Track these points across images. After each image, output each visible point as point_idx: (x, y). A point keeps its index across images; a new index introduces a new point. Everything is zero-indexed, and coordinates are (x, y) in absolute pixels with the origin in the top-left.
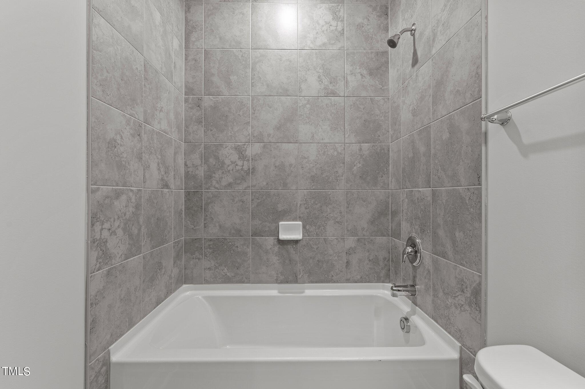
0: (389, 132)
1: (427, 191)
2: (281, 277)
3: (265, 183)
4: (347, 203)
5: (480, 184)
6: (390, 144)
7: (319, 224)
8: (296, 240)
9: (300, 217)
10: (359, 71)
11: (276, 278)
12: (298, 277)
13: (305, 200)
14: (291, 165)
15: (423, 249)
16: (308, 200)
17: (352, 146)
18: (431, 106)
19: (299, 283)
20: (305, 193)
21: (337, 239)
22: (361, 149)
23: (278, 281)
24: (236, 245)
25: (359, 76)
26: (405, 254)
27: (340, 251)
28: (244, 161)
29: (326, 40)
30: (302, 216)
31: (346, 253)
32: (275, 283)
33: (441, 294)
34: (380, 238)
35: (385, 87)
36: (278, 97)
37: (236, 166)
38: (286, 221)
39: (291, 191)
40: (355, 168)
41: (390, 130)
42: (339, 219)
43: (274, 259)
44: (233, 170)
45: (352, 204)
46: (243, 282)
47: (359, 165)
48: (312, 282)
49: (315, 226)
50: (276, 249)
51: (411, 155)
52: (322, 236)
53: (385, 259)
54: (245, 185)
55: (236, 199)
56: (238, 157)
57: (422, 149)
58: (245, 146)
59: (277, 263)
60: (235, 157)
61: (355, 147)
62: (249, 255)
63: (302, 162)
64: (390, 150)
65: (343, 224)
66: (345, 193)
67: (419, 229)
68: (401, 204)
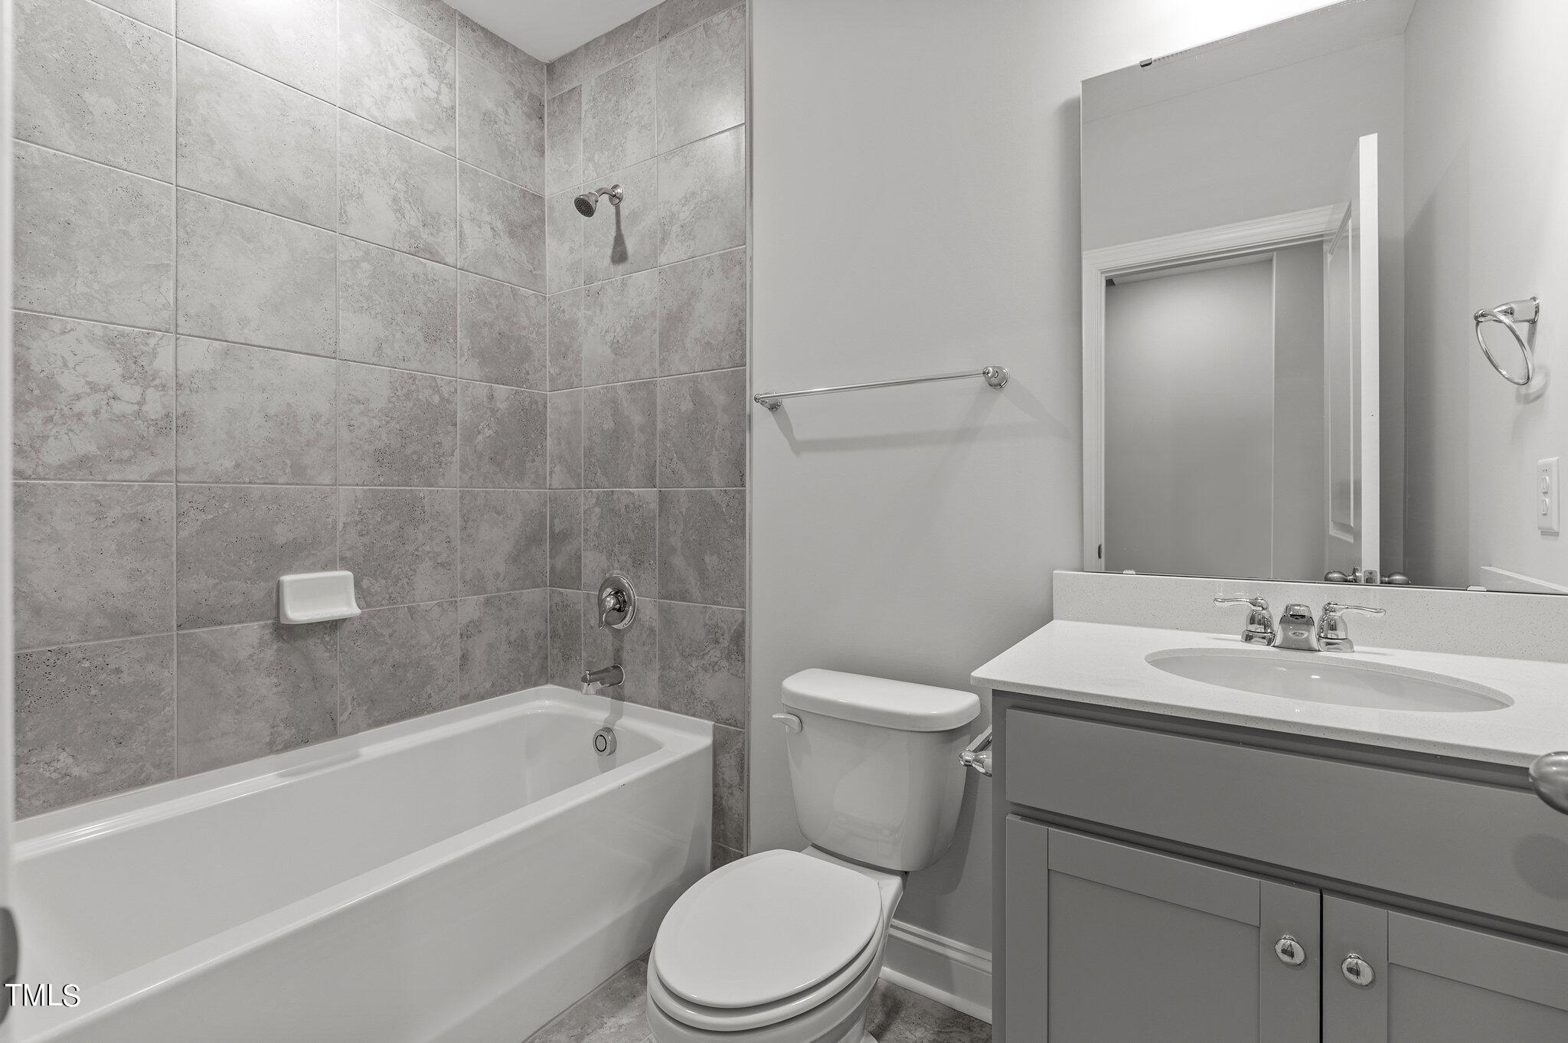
0: (546, 368)
1: (650, 494)
2: (286, 732)
3: (229, 464)
4: (463, 516)
5: (743, 485)
6: (548, 393)
7: (395, 572)
8: (332, 621)
9: (342, 559)
10: (488, 218)
11: (268, 740)
12: (340, 719)
13: (357, 512)
14: (316, 417)
15: (638, 596)
16: (367, 511)
17: (474, 388)
18: (658, 349)
19: (343, 736)
20: (358, 495)
21: (440, 605)
22: (491, 397)
23: (273, 747)
24: (112, 666)
25: (487, 228)
26: (604, 611)
27: (447, 633)
28: (145, 388)
29: (411, 115)
30: (348, 554)
31: (461, 635)
32: (266, 754)
33: (677, 661)
34: (529, 593)
35: (538, 272)
36: (273, 217)
37: (112, 402)
38: (302, 572)
39: (315, 489)
40: (480, 437)
41: (548, 363)
42: (444, 556)
43: (264, 686)
44: (96, 413)
45: (473, 521)
46: (144, 783)
47: (488, 433)
48: (378, 723)
49: (385, 578)
50: (269, 654)
51: (609, 425)
52: (402, 602)
53: (538, 635)
54: (151, 466)
55: (115, 512)
56: (120, 371)
57: (638, 419)
58: (152, 342)
59: (274, 694)
60: (108, 370)
61: (481, 389)
62: (169, 689)
63: (350, 410)
64: (548, 405)
65: (453, 568)
66: (459, 494)
67: (630, 562)
68: (581, 518)
